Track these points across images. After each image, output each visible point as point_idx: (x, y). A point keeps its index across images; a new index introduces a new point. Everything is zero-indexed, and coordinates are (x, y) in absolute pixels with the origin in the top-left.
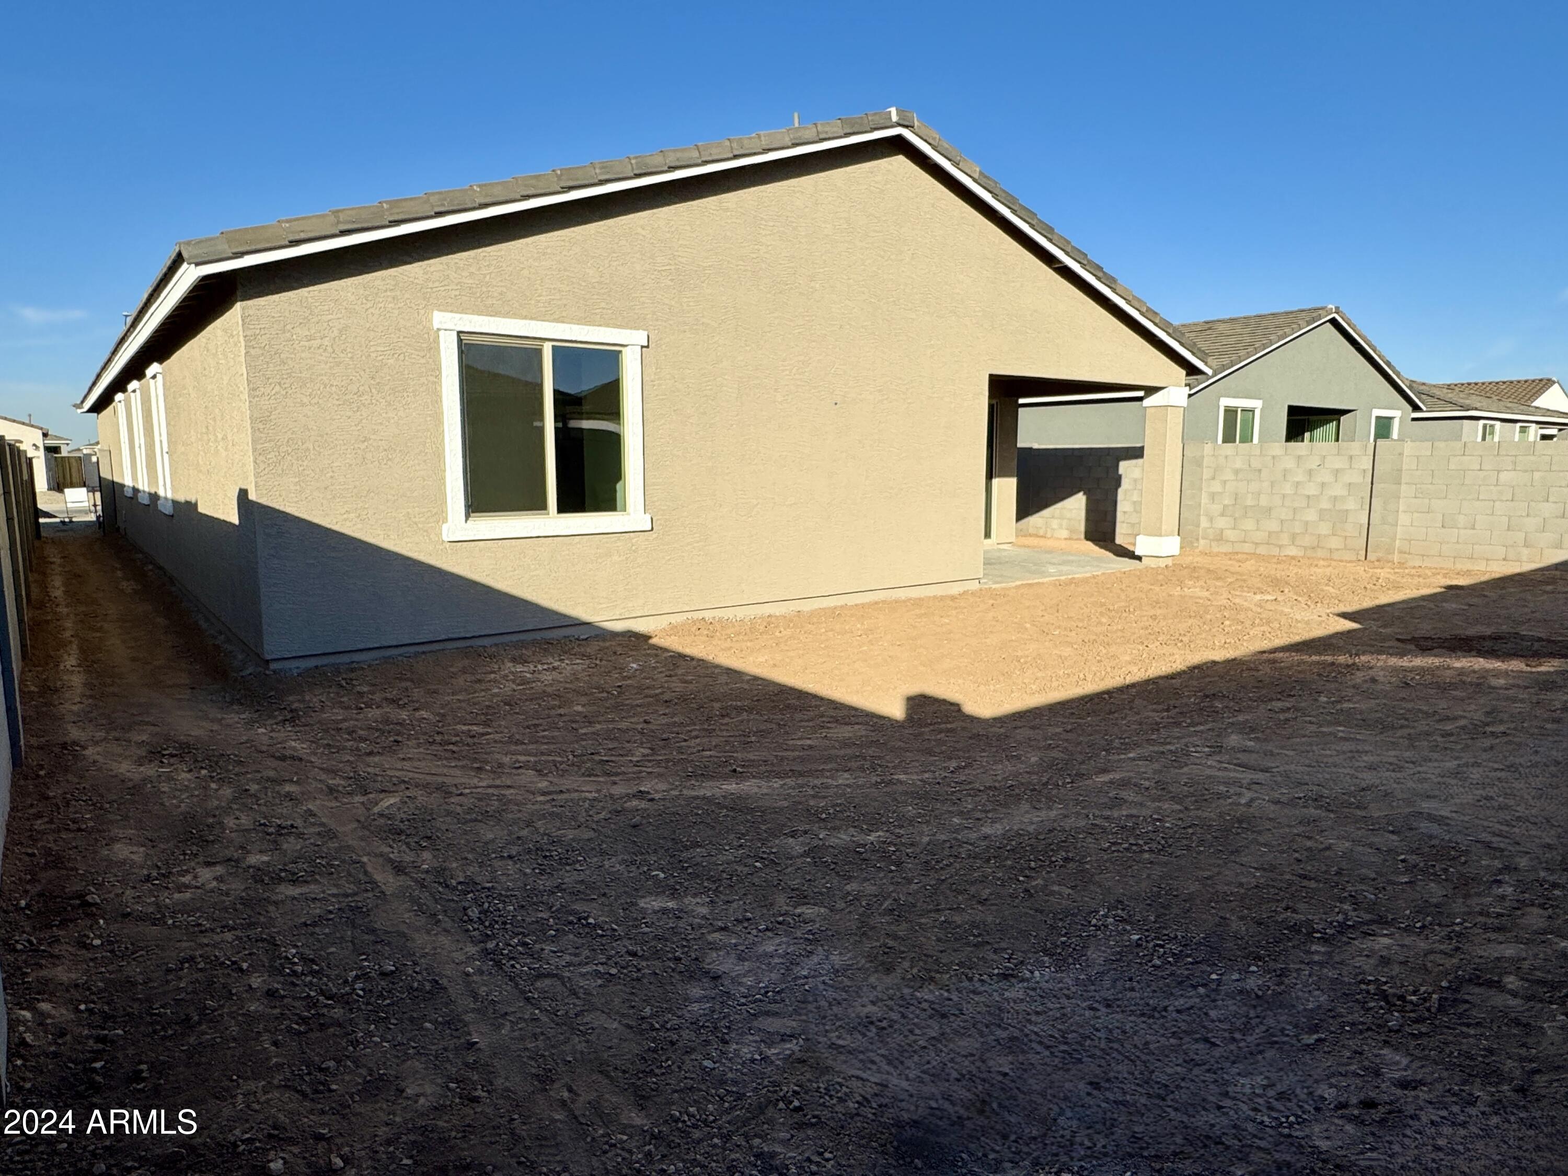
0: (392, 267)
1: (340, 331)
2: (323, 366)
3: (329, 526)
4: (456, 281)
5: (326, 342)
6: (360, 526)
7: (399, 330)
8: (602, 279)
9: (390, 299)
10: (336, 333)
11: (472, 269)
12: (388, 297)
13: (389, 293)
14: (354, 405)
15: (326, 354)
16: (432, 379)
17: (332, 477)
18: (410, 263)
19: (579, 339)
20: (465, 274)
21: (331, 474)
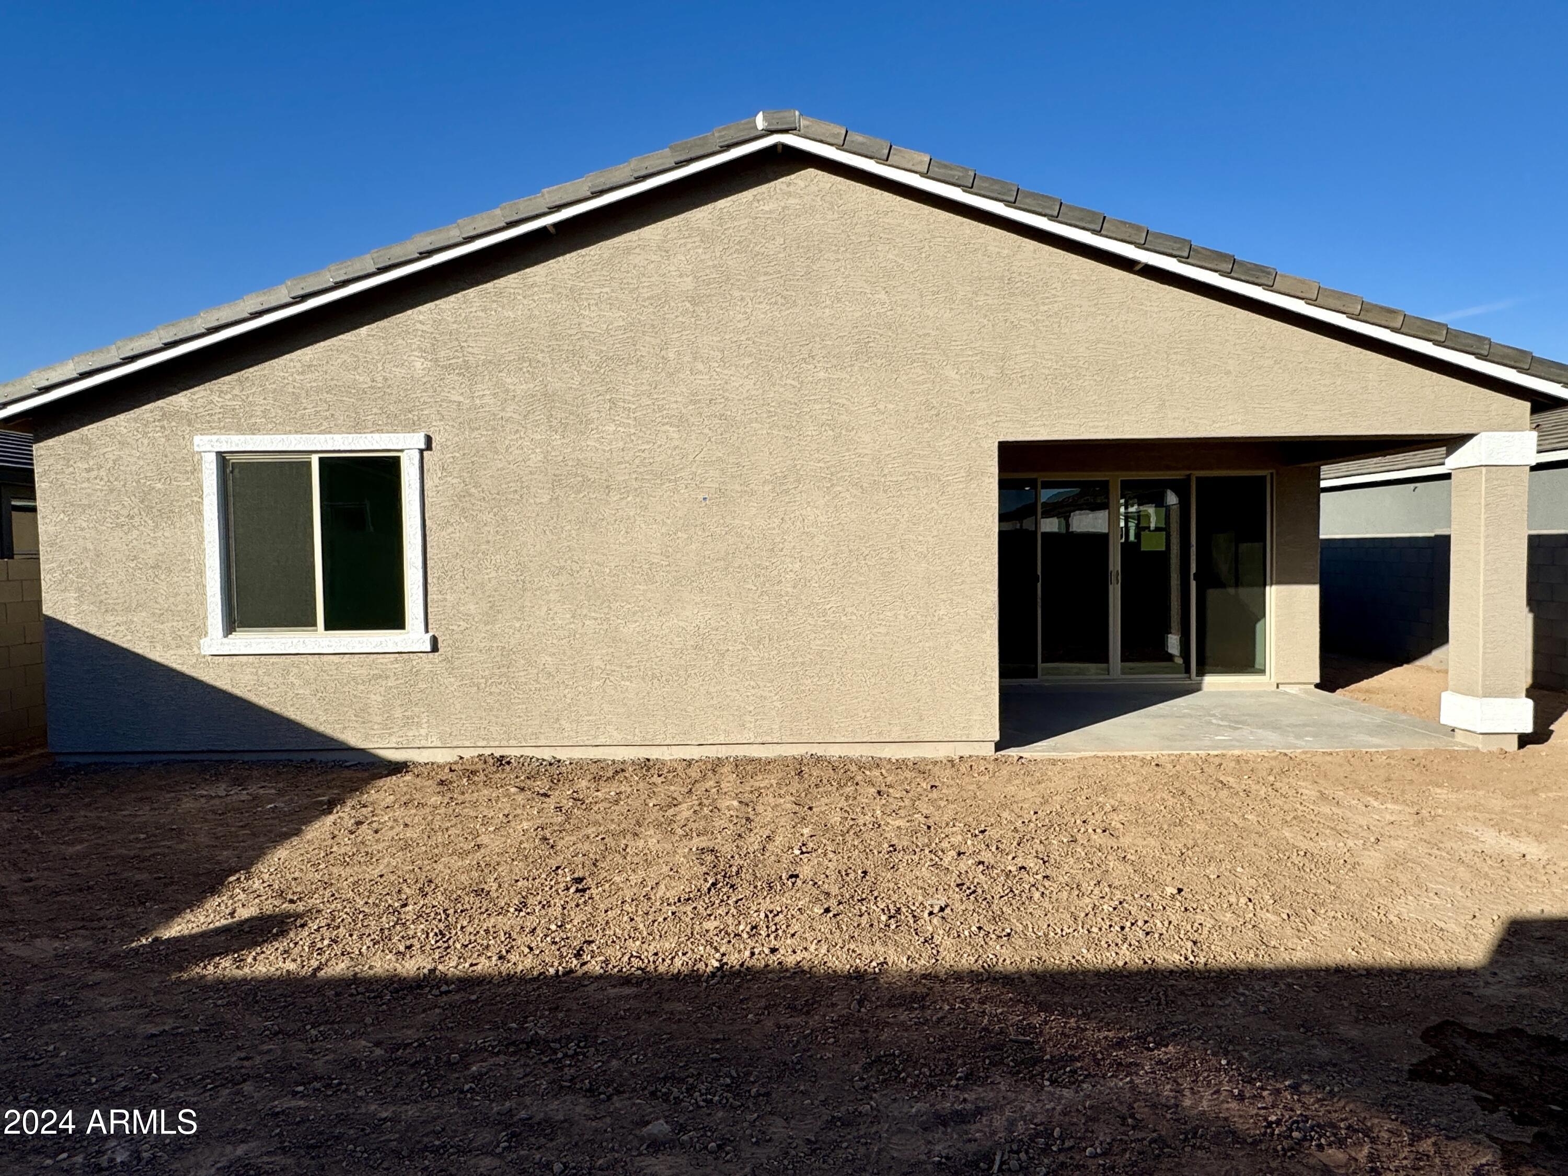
0: (159, 399)
1: (114, 462)
2: (99, 493)
3: (102, 637)
4: (219, 405)
5: (103, 473)
6: (129, 638)
7: (166, 456)
8: (374, 384)
9: (158, 429)
10: (111, 464)
11: (236, 392)
12: (156, 426)
13: (157, 423)
14: (126, 528)
15: (102, 483)
16: (196, 499)
17: (106, 592)
18: (176, 393)
19: (342, 448)
20: (229, 396)
21: (105, 589)
